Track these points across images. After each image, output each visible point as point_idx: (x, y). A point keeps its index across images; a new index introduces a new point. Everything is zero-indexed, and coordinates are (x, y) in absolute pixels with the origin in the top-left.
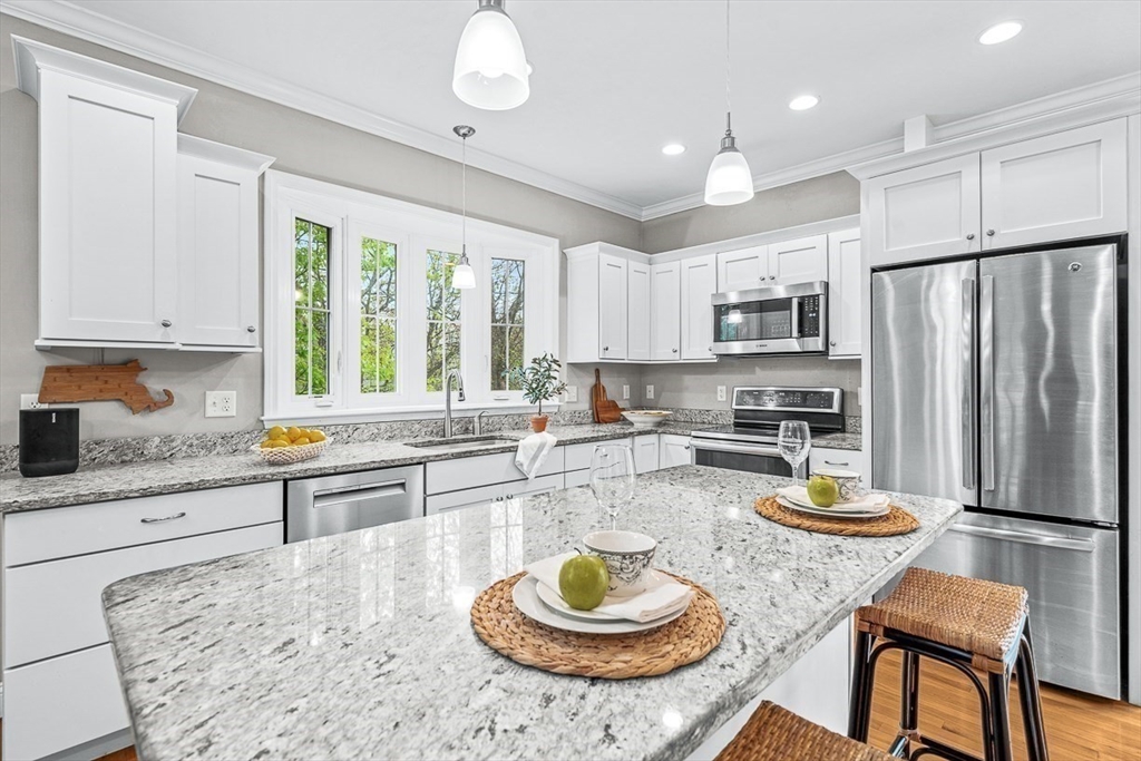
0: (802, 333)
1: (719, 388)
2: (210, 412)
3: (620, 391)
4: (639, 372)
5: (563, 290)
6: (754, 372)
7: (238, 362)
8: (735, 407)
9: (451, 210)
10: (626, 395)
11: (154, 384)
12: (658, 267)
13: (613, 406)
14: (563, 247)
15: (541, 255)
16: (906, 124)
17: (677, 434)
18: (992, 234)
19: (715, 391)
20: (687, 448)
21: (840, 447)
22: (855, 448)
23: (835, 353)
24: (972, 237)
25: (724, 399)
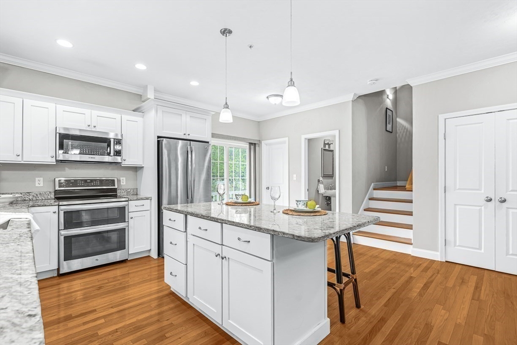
1: (37, 179)
6: (64, 170)
8: (57, 188)
16: (148, 86)
17: (45, 206)
18: (189, 135)
19: (35, 181)
20: (55, 212)
21: (142, 199)
22: (147, 199)
23: (125, 164)
24: (185, 134)
25: (42, 185)
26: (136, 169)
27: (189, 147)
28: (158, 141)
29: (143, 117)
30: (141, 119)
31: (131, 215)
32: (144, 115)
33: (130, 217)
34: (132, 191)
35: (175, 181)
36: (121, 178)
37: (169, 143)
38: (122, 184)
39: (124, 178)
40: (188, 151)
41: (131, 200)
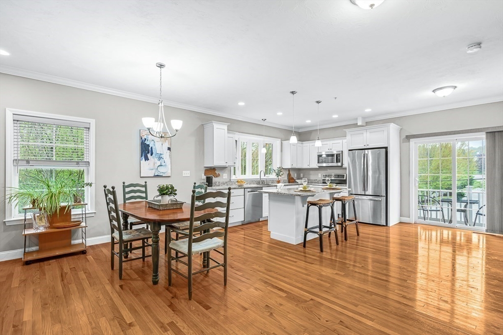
0: (337, 162)
1: (319, 174)
2: (224, 178)
3: (294, 175)
4: (299, 170)
5: (282, 151)
6: (327, 170)
7: (227, 168)
8: (323, 179)
9: (259, 135)
10: (296, 176)
11: (217, 172)
12: (304, 145)
13: (293, 179)
14: (281, 141)
15: (277, 143)
18: (368, 145)
24: (365, 146)
40: (362, 157)
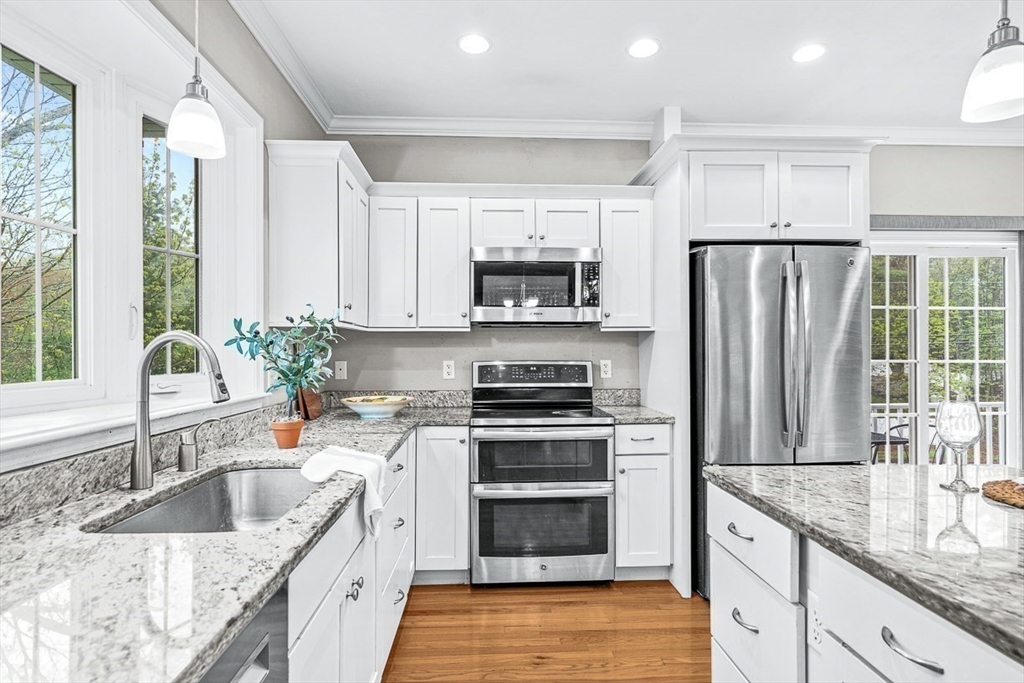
1: (445, 363)
6: (490, 344)
8: (477, 385)
16: (666, 108)
17: (447, 425)
18: (788, 225)
19: (440, 368)
20: (462, 442)
21: (648, 422)
22: (662, 421)
23: (608, 325)
24: (774, 226)
25: (452, 376)
26: (637, 338)
27: (790, 265)
28: (693, 257)
29: (652, 196)
30: (648, 202)
31: (622, 463)
32: (654, 191)
33: (619, 467)
34: (626, 395)
35: (742, 373)
36: (602, 362)
37: (722, 259)
38: (603, 375)
39: (609, 362)
40: (785, 279)
41: (620, 424)
